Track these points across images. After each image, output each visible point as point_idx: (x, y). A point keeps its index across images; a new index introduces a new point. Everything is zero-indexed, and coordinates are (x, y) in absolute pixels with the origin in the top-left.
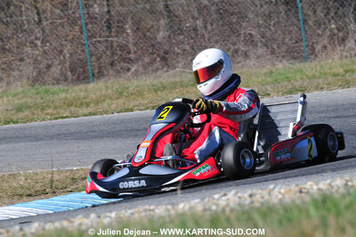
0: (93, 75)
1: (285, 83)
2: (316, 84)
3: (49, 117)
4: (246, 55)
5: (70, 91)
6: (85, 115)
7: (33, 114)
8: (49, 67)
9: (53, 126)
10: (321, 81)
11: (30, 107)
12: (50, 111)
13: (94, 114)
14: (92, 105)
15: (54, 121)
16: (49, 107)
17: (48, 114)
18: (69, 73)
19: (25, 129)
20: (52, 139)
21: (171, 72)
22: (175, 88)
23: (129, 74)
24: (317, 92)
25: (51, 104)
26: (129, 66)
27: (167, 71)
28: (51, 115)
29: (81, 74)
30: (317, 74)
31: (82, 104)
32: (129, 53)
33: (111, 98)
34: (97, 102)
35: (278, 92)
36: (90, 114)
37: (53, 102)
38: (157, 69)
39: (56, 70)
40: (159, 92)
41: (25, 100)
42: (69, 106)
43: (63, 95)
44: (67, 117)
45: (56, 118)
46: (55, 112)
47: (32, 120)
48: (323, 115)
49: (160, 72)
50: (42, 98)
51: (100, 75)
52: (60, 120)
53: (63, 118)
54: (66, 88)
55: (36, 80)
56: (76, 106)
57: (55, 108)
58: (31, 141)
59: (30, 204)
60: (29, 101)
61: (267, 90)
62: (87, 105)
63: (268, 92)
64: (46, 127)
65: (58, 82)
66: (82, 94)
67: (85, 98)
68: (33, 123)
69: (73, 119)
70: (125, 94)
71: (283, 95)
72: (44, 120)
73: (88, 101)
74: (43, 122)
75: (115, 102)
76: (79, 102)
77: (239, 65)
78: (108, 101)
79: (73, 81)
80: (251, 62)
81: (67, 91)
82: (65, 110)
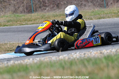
0: (34, 11)
1: (98, 15)
2: (108, 16)
3: (18, 24)
4: (85, 5)
5: (26, 16)
6: (30, 24)
7: (13, 23)
8: (19, 7)
9: (20, 27)
10: (110, 15)
11: (12, 21)
12: (19, 22)
13: (34, 24)
14: (33, 21)
15: (20, 26)
16: (18, 21)
17: (18, 23)
18: (26, 10)
19: (10, 28)
20: (19, 32)
21: (60, 10)
22: (61, 16)
23: (46, 11)
24: (108, 19)
26: (46, 8)
27: (58, 10)
28: (19, 24)
29: (30, 10)
30: (108, 12)
31: (29, 20)
32: (46, 3)
33: (39, 19)
34: (34, 20)
35: (95, 18)
36: (32, 24)
37: (20, 19)
38: (55, 10)
39: (21, 9)
40: (55, 17)
41: (10, 18)
42: (25, 21)
43: (23, 17)
44: (24, 25)
45: (21, 25)
46: (20, 23)
47: (13, 25)
48: (110, 27)
49: (56, 10)
50: (16, 18)
51: (36, 11)
53: (23, 25)
54: (24, 15)
55: (15, 11)
57: (20, 21)
58: (12, 32)
59: (11, 53)
60: (12, 19)
61: (91, 18)
62: (31, 21)
63: (92, 18)
64: (17, 28)
65: (21, 12)
66: (30, 17)
67: (30, 18)
68: (13, 26)
69: (26, 25)
70: (44, 17)
71: (97, 19)
72: (16, 25)
73: (31, 19)
74: (16, 26)
75: (40, 20)
76: (28, 20)
77: (83, 9)
78: (38, 20)
79: (27, 12)
80: (87, 8)
81: (25, 16)
82: (24, 22)
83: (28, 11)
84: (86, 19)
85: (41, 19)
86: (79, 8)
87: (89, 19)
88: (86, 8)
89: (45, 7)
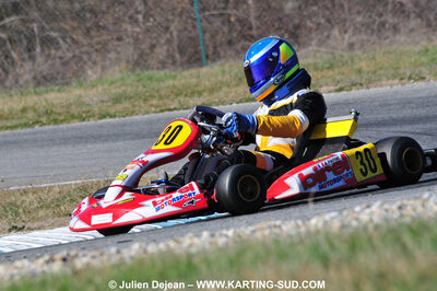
0: (207, 57)
3: (153, 109)
4: (395, 29)
5: (179, 77)
7: (134, 106)
8: (153, 47)
9: (159, 120)
11: (131, 98)
12: (154, 102)
14: (205, 94)
15: (161, 114)
16: (152, 97)
17: (152, 106)
18: (178, 56)
19: (124, 125)
25: (156, 94)
28: (156, 107)
29: (192, 54)
31: (193, 93)
32: (251, 28)
33: (228, 86)
34: (212, 91)
35: (435, 75)
37: (158, 91)
39: (161, 51)
41: (123, 88)
42: (177, 95)
43: (170, 82)
44: (175, 109)
45: (162, 111)
46: (161, 102)
47: (133, 113)
50: (144, 86)
51: (214, 56)
52: (167, 113)
53: (170, 110)
54: (173, 73)
55: (140, 62)
56: (186, 95)
57: (161, 98)
58: (133, 139)
60: (130, 90)
61: (421, 73)
62: (200, 94)
63: (423, 75)
64: (150, 122)
65: (163, 65)
66: (194, 81)
67: (197, 85)
68: (135, 118)
69: (182, 111)
72: (147, 113)
73: (199, 89)
74: (146, 116)
75: (233, 90)
76: (190, 91)
77: (387, 41)
78: (225, 89)
79: (182, 65)
80: (401, 38)
81: (174, 78)
82: (173, 100)
83: (186, 58)
84: (402, 79)
85: (237, 85)
86: (374, 38)
87: (410, 78)
88: (398, 37)
89: (247, 43)
